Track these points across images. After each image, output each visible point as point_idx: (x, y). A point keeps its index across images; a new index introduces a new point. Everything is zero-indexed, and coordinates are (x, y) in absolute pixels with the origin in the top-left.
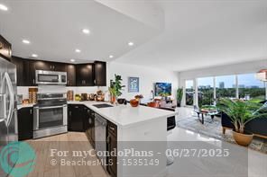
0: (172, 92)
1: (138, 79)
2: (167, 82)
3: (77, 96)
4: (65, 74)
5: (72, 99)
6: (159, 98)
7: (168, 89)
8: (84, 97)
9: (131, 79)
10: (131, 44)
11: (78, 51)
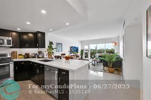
0: (79, 52)
1: (62, 44)
2: (76, 46)
3: (20, 55)
4: (10, 38)
5: (16, 58)
6: (73, 55)
7: (77, 50)
8: (27, 56)
9: (58, 44)
10: (67, 24)
11: (28, 23)
